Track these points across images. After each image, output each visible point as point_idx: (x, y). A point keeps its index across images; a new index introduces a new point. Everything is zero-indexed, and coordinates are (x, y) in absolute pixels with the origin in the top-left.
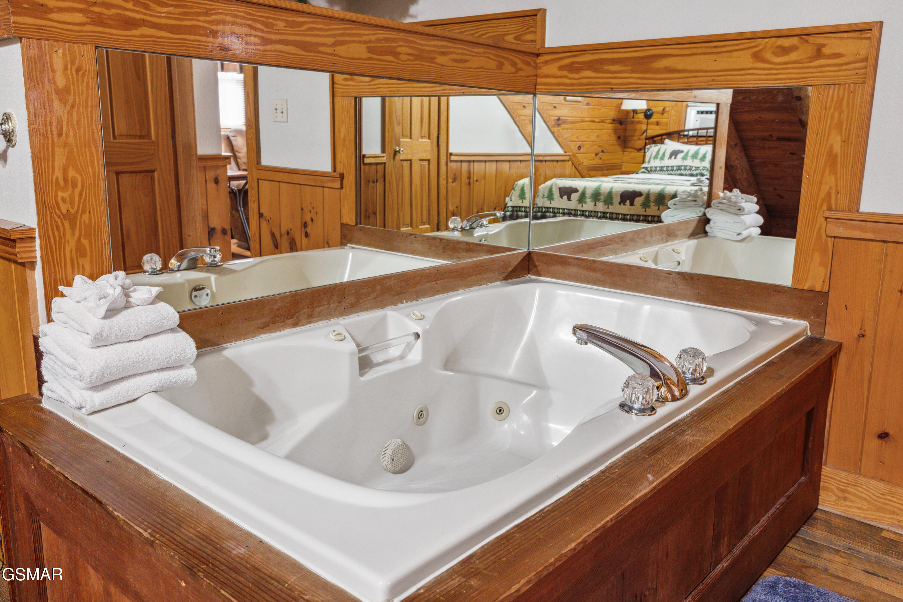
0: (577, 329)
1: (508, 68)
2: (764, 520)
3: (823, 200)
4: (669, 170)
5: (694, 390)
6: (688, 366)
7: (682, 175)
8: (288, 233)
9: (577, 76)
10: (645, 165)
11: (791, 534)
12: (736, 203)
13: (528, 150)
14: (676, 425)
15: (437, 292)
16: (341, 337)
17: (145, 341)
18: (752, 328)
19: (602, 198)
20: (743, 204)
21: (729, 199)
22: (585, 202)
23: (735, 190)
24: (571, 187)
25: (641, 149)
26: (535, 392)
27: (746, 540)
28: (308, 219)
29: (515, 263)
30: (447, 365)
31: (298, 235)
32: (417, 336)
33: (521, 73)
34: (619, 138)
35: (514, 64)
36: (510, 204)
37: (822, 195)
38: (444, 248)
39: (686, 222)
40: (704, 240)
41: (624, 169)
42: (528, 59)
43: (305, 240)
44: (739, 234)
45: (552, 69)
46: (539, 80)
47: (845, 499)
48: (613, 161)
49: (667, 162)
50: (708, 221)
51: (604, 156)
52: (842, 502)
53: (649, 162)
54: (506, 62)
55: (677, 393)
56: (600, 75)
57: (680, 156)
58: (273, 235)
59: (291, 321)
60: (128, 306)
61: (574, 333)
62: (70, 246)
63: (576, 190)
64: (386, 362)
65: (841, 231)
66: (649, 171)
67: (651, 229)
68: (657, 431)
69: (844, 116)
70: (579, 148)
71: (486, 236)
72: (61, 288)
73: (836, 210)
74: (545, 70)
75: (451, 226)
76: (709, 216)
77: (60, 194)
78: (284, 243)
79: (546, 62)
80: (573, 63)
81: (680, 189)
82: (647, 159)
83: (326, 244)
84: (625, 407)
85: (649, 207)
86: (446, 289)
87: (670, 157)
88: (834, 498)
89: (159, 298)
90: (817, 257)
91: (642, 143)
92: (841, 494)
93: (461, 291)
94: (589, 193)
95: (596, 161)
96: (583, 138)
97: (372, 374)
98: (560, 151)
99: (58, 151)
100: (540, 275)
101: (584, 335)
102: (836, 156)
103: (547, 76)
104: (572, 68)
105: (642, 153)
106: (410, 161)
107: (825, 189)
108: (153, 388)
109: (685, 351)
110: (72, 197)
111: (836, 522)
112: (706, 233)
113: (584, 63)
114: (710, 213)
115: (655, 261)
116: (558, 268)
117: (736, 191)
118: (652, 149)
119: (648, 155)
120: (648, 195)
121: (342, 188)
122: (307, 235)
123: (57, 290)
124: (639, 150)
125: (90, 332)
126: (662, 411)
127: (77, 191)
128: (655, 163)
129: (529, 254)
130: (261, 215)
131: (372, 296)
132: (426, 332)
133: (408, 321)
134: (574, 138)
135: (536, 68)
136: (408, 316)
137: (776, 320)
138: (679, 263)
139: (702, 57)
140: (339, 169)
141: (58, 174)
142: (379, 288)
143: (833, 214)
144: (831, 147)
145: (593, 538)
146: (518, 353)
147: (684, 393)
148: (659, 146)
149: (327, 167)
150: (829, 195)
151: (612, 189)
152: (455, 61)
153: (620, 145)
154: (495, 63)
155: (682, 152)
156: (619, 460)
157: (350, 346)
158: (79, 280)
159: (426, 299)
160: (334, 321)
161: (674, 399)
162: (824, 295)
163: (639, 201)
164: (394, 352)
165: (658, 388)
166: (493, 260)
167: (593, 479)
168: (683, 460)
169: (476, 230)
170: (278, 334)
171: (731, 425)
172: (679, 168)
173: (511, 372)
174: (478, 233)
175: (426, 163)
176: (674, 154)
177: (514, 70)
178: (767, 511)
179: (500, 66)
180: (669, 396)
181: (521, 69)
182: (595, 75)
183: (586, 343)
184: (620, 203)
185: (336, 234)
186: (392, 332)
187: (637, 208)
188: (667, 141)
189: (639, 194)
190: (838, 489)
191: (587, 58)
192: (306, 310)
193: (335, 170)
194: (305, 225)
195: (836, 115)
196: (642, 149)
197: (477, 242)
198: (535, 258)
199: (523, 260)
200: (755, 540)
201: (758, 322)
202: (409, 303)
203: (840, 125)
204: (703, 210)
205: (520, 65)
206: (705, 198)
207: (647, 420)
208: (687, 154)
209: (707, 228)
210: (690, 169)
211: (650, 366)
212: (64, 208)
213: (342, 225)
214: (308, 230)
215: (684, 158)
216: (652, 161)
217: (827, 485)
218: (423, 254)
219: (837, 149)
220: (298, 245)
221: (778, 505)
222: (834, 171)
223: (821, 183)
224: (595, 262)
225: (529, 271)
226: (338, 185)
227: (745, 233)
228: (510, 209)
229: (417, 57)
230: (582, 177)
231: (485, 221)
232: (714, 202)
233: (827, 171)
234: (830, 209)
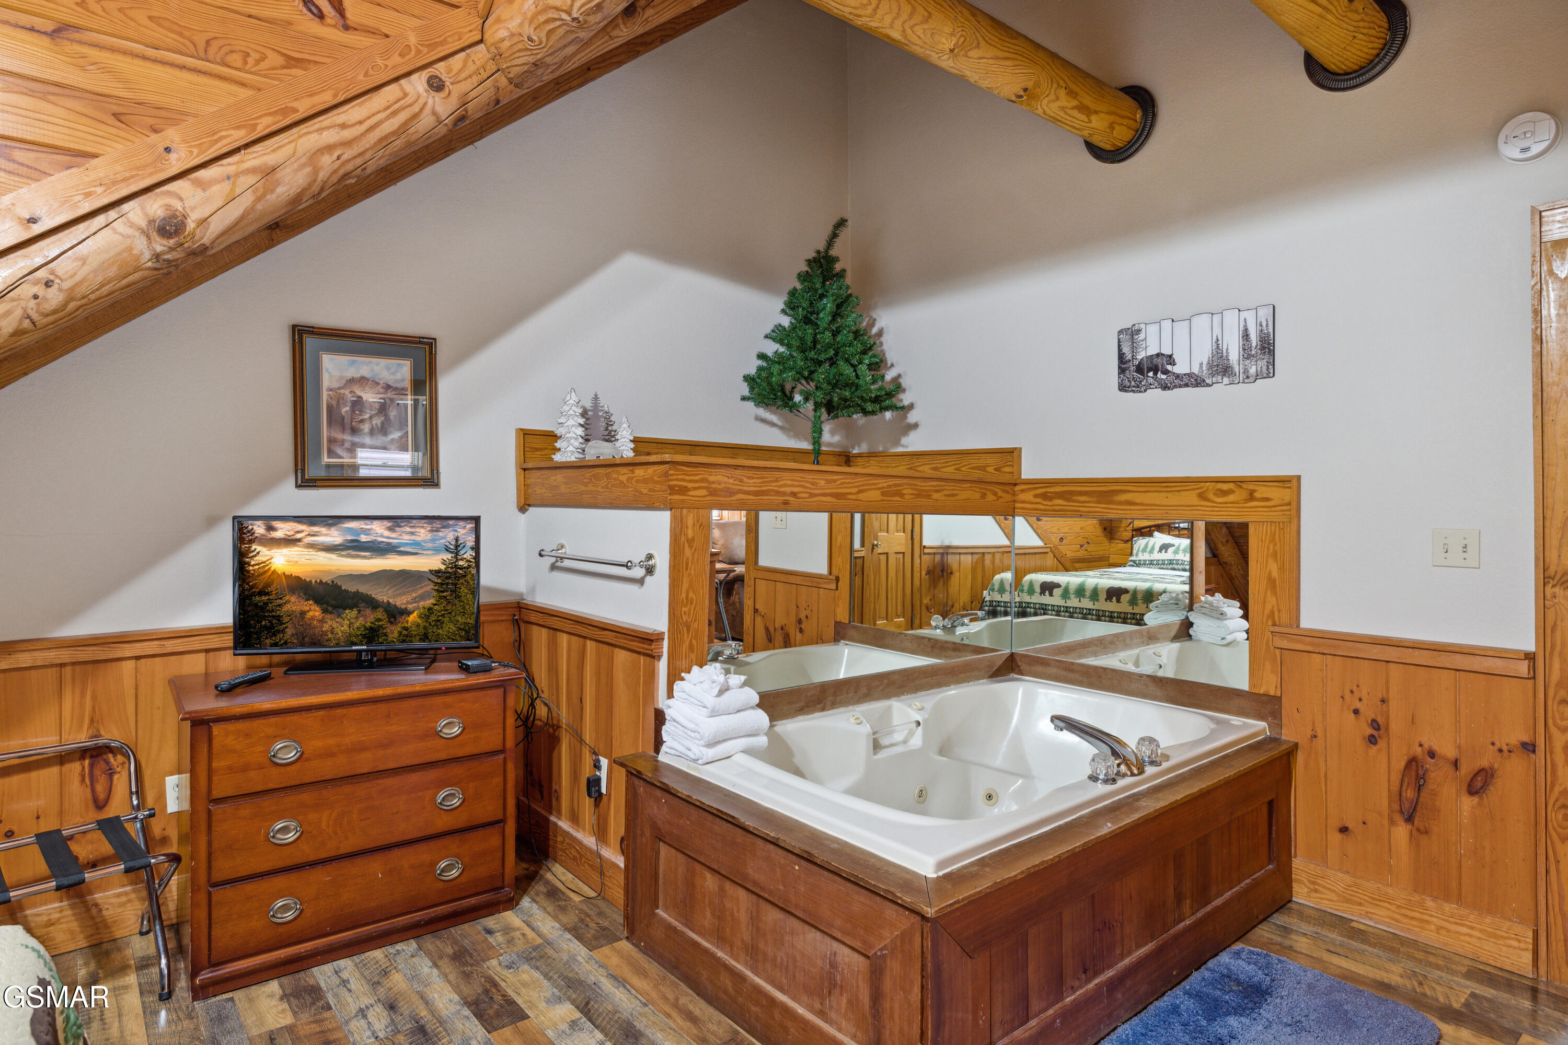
0: (1054, 718)
1: (990, 497)
2: (1228, 895)
3: (1268, 617)
4: (1161, 564)
5: (1150, 770)
6: (1145, 752)
7: (1174, 569)
8: (782, 629)
9: (1050, 503)
10: (1131, 558)
11: (1261, 917)
12: (1218, 607)
13: (1005, 542)
14: (1134, 795)
15: (932, 687)
16: (859, 721)
17: (738, 714)
18: (1213, 726)
19: (1088, 594)
20: (1226, 609)
21: (1211, 604)
22: (1069, 598)
23: (1216, 594)
24: (1052, 582)
25: (1128, 541)
26: (1020, 781)
27: (1209, 908)
28: (802, 616)
29: (999, 663)
30: (943, 750)
31: (793, 631)
32: (918, 723)
33: (1001, 500)
34: (1105, 529)
35: (995, 494)
36: (988, 598)
37: (1267, 612)
38: (933, 647)
39: (1167, 626)
40: (1187, 644)
41: (1111, 561)
42: (1007, 488)
43: (799, 636)
44: (1223, 639)
45: (1028, 496)
46: (1017, 505)
47: (1316, 891)
48: (1101, 553)
49: (1156, 556)
50: (1191, 624)
51: (1090, 548)
52: (1314, 895)
53: (1137, 555)
54: (988, 493)
55: (1136, 772)
56: (1070, 504)
57: (1171, 550)
58: (767, 629)
59: (820, 706)
60: (727, 689)
61: (1052, 721)
62: (686, 645)
63: (1058, 586)
64: (892, 745)
65: (1285, 644)
66: (1138, 564)
67: (1131, 633)
68: (1118, 798)
69: (1278, 548)
70: (1061, 539)
71: (967, 635)
72: (683, 674)
73: (1279, 626)
74: (1022, 497)
75: (933, 624)
76: (1191, 619)
77: (684, 609)
78: (779, 638)
79: (1023, 491)
80: (1046, 492)
81: (1170, 587)
82: (1135, 552)
83: (820, 640)
84: (1093, 778)
85: (1137, 604)
86: (939, 685)
87: (1160, 551)
88: (1306, 890)
89: (745, 684)
90: (1268, 666)
91: (1129, 534)
92: (1312, 886)
93: (952, 687)
94: (1072, 588)
95: (1081, 554)
96: (1066, 530)
97: (882, 755)
98: (1040, 543)
99: (685, 580)
100: (1022, 675)
101: (1062, 724)
102: (1275, 580)
103: (1024, 502)
104: (1045, 496)
105: (1129, 545)
106: (887, 554)
107: (1268, 607)
108: (741, 749)
109: (1143, 739)
110: (690, 610)
111: (1307, 912)
112: (1190, 636)
113: (1055, 493)
114: (1192, 617)
115: (1137, 664)
116: (1040, 669)
117: (1218, 596)
118: (1140, 543)
119: (1136, 547)
120: (1135, 592)
121: (837, 589)
122: (801, 631)
123: (680, 675)
124: (1126, 542)
125: (708, 705)
126: (1121, 783)
127: (693, 606)
128: (1146, 557)
129: (1012, 655)
130: (756, 611)
131: (881, 688)
132: (925, 720)
133: (910, 711)
134: (1055, 530)
135: (1014, 495)
136: (910, 706)
137: (1236, 720)
138: (1161, 667)
139: (1156, 494)
140: (835, 572)
141: (684, 595)
142: (885, 681)
143: (1276, 629)
144: (1270, 572)
145: (1065, 856)
146: (1005, 743)
147: (1141, 772)
148: (1147, 539)
149: (824, 570)
150: (1272, 612)
151: (1097, 584)
152: (947, 495)
153: (1105, 536)
154: (980, 495)
155: (1173, 545)
156: (1087, 814)
157: (866, 729)
158: (695, 669)
159: (923, 693)
160: (851, 708)
161: (1133, 775)
162: (1277, 700)
163: (1125, 598)
164: (898, 737)
165: (1119, 765)
166: (980, 660)
167: (1066, 824)
168: (1136, 816)
169: (958, 628)
170: (810, 716)
171: (1179, 797)
172: (1171, 562)
173: (998, 762)
174: (960, 631)
175: (901, 556)
176: (1165, 547)
177: (995, 498)
178: (1231, 889)
179: (984, 496)
180: (1129, 773)
181: (1001, 497)
182: (1066, 503)
183: (1062, 730)
184: (1106, 600)
185: (831, 631)
186: (896, 720)
187: (1124, 606)
188: (1156, 534)
189: (1126, 591)
190: (1309, 881)
191: (1058, 489)
192: (830, 698)
193: (830, 573)
194: (800, 621)
195: (1271, 546)
196: (1130, 540)
197: (959, 641)
198: (1018, 659)
199: (1007, 660)
200: (1217, 909)
201: (1218, 722)
202: (909, 696)
203: (1275, 555)
204: (1185, 613)
205: (1000, 493)
206: (1187, 601)
207: (1109, 788)
208: (1178, 548)
209: (1191, 632)
210: (1182, 564)
211: (1111, 748)
212: (685, 618)
213: (836, 623)
214: (803, 626)
215: (1176, 552)
216: (1140, 554)
217: (1298, 877)
218: (913, 652)
219: (1275, 574)
220: (792, 639)
221: (1242, 885)
222: (1274, 592)
223: (1265, 602)
224: (1073, 663)
225: (1012, 670)
226: (833, 586)
227: (1229, 638)
228: (988, 604)
229: (918, 496)
230: (1067, 570)
231: (966, 620)
232: (1195, 606)
233: (1269, 592)
234: (1274, 625)
